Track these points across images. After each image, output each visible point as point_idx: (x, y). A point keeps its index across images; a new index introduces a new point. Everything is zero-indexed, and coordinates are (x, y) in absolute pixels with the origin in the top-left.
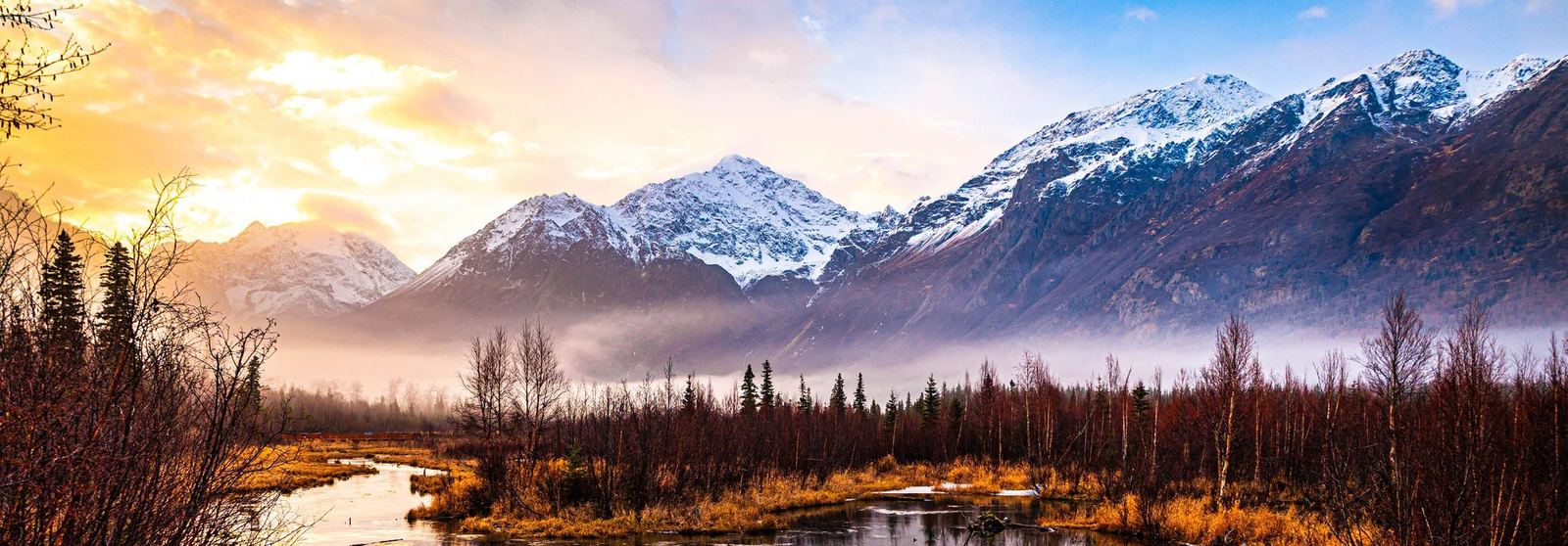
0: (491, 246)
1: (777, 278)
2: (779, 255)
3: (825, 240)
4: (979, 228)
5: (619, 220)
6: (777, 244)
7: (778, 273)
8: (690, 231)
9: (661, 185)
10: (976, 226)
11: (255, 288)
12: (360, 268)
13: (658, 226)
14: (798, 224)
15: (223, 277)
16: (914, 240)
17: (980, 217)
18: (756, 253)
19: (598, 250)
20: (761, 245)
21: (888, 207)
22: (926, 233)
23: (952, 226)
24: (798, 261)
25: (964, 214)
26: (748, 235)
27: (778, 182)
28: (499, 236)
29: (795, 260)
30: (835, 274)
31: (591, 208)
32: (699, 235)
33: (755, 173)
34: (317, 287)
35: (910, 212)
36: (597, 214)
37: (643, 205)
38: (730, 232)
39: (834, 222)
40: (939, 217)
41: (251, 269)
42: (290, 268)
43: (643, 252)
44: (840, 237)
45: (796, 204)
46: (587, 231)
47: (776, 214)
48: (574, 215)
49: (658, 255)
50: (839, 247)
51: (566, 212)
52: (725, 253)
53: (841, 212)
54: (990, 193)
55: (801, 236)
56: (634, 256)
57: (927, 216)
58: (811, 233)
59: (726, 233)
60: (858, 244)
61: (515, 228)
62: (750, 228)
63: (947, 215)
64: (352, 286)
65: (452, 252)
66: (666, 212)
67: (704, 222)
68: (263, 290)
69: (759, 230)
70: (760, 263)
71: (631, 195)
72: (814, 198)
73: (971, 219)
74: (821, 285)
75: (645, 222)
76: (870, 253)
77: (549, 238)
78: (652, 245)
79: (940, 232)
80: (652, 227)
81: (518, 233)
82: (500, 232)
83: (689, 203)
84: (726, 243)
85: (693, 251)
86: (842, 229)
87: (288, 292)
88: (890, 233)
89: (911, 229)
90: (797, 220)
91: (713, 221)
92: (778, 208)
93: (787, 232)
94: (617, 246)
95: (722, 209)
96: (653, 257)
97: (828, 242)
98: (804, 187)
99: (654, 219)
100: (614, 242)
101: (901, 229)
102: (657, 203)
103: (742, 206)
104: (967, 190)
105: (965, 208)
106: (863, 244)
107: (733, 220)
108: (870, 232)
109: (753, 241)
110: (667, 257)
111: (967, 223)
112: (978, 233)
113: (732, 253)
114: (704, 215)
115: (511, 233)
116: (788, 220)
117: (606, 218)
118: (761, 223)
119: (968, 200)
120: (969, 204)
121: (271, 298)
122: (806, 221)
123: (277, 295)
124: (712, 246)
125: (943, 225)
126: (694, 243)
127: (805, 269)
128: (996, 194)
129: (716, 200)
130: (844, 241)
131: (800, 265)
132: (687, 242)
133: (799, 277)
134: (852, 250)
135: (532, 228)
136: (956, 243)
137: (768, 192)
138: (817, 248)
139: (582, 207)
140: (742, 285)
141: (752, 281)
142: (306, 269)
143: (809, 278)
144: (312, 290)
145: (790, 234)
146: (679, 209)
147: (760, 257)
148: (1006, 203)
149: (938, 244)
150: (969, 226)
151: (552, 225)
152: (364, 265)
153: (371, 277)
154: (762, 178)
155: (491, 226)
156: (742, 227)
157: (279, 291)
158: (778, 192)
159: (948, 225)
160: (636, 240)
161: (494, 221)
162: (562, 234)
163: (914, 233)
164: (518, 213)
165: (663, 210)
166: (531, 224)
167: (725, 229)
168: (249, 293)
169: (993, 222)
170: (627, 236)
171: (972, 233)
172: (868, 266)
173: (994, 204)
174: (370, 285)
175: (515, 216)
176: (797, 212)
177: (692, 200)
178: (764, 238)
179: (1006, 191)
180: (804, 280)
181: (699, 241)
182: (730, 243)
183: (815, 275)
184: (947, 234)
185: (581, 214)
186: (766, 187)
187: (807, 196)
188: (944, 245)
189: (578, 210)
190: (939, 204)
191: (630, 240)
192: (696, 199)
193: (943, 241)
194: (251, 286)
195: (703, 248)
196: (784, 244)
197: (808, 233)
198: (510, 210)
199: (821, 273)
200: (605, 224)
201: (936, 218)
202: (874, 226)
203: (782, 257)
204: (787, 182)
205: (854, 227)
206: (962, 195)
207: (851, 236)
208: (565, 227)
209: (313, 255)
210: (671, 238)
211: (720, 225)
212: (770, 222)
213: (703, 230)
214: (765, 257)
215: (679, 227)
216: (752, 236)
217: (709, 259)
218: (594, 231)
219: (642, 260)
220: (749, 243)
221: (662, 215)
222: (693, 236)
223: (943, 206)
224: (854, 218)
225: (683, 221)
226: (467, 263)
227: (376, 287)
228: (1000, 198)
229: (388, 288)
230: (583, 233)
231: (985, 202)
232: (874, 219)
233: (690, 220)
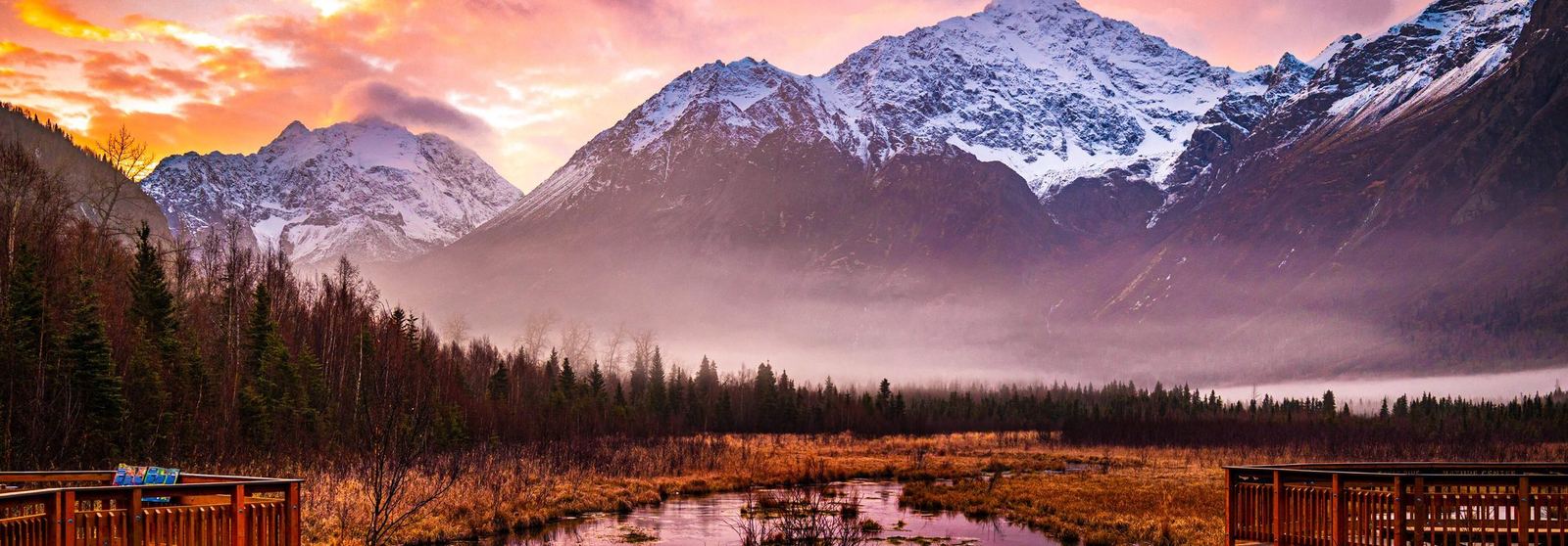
0: (637, 145)
1: (1095, 182)
2: (1095, 145)
3: (1173, 117)
4: (1464, 79)
5: (836, 98)
6: (1092, 126)
7: (1097, 174)
8: (948, 110)
9: (900, 38)
10: (1455, 78)
11: (294, 220)
12: (443, 188)
13: (897, 104)
14: (1126, 93)
15: (249, 206)
16: (1340, 107)
17: (1463, 60)
18: (1057, 143)
19: (805, 144)
20: (1065, 129)
21: (1287, 56)
22: (1364, 94)
23: (1412, 78)
24: (1129, 153)
25: (1431, 57)
26: (1043, 114)
27: (1092, 26)
28: (648, 129)
29: (1124, 151)
30: (1196, 172)
31: (790, 80)
32: (964, 116)
33: (1054, 13)
34: (381, 217)
35: (1331, 61)
36: (801, 89)
37: (873, 72)
38: (1014, 109)
39: (1189, 86)
40: (1385, 65)
41: (288, 192)
42: (343, 190)
43: (876, 145)
44: (1201, 111)
45: (1123, 60)
46: (785, 116)
47: (1090, 77)
48: (764, 92)
49: (900, 150)
50: (1202, 127)
51: (751, 88)
52: (1005, 145)
53: (1199, 70)
54: (1483, 18)
55: (1133, 112)
56: (861, 152)
57: (1361, 66)
58: (1149, 107)
59: (1007, 113)
60: (1235, 120)
61: (673, 116)
62: (1047, 103)
63: (1400, 62)
64: (431, 215)
65: (579, 156)
66: (910, 82)
67: (972, 96)
68: (306, 223)
69: (1062, 105)
70: (1065, 158)
71: (854, 56)
72: (1153, 48)
73: (1444, 66)
74: (1172, 190)
75: (876, 100)
76: (1260, 132)
77: (726, 129)
78: (890, 134)
79: (1389, 91)
80: (887, 107)
81: (678, 124)
82: (651, 123)
83: (947, 65)
84: (1007, 128)
85: (954, 140)
86: (1205, 99)
87: (340, 225)
88: (1295, 97)
89: (1334, 88)
90: (1125, 87)
91: (986, 93)
92: (1093, 68)
93: (1109, 106)
94: (834, 138)
95: (1000, 74)
96: (892, 153)
97: (1179, 121)
98: (1137, 30)
99: (891, 94)
100: (830, 131)
101: (1315, 90)
102: (895, 67)
103: (1034, 67)
104: (1437, 16)
105: (1434, 47)
106: (1244, 120)
107: (1020, 91)
108: (1257, 98)
109: (1052, 124)
110: (916, 152)
111: (1438, 73)
112: (1462, 88)
113: (1018, 144)
114: (971, 85)
115: (667, 123)
116: (1110, 87)
117: (815, 94)
118: (1065, 93)
119: (1438, 33)
120: (1444, 40)
121: (316, 234)
122: (1140, 88)
123: (324, 230)
124: (984, 134)
125: (1393, 79)
126: (956, 130)
127: (1143, 166)
128: (1495, 20)
129: (990, 59)
130: (1211, 115)
131: (1133, 159)
132: (944, 129)
133: (1134, 178)
134: (1225, 131)
135: (699, 115)
136: (1421, 107)
137: (1075, 42)
138: (1159, 130)
139: (776, 80)
140: (1041, 192)
141: (1053, 189)
142: (366, 190)
143: (1149, 180)
144: (373, 222)
145: (1113, 109)
146: (931, 75)
147: (1064, 149)
148: (1514, 35)
149: (1385, 112)
150: (1445, 78)
151: (731, 109)
152: (448, 183)
153: (459, 201)
154: (1067, 19)
155: (637, 114)
156: (1033, 102)
157: (327, 224)
158: (1092, 42)
159: (1404, 78)
160: (865, 127)
161: (641, 107)
162: (746, 123)
163: (1339, 96)
164: (678, 92)
165: (907, 77)
166: (698, 108)
167: (1006, 105)
168: (286, 229)
169: (1490, 68)
170: (850, 121)
171: (1451, 88)
172: (1257, 155)
173: (1491, 38)
174: (456, 213)
175: (673, 97)
176: (1125, 73)
177: (952, 60)
178: (1069, 119)
179: (1512, 12)
180: (1142, 184)
181: (963, 127)
182: (1014, 128)
183: (1160, 174)
184: (1401, 93)
185: (775, 89)
186: (1073, 34)
187: (1142, 44)
188: (1398, 112)
189: (771, 84)
190: (1384, 44)
191: (855, 128)
192: (958, 59)
193: (1395, 105)
194: (288, 219)
195: (970, 137)
196: (1104, 126)
197: (1144, 107)
198: (666, 89)
199: (1170, 171)
200: (814, 105)
201: (1380, 68)
202: (1260, 90)
203: (1101, 147)
204: (1108, 24)
205: (1223, 93)
206: (1427, 25)
207: (1223, 108)
208: (751, 111)
209: (376, 169)
210: (919, 122)
211: (998, 100)
212: (1081, 92)
213: (971, 108)
214: (1074, 150)
215: (932, 104)
216: (1051, 116)
217: (983, 154)
218: (795, 115)
219: (875, 158)
220: (1045, 127)
221: (903, 87)
222: (954, 118)
223: (1392, 46)
224: (1223, 78)
225: (937, 96)
226: (601, 172)
227: (465, 216)
228: (1502, 25)
229: (482, 216)
230: (779, 120)
231: (1473, 35)
232: (1258, 78)
233: (949, 94)
